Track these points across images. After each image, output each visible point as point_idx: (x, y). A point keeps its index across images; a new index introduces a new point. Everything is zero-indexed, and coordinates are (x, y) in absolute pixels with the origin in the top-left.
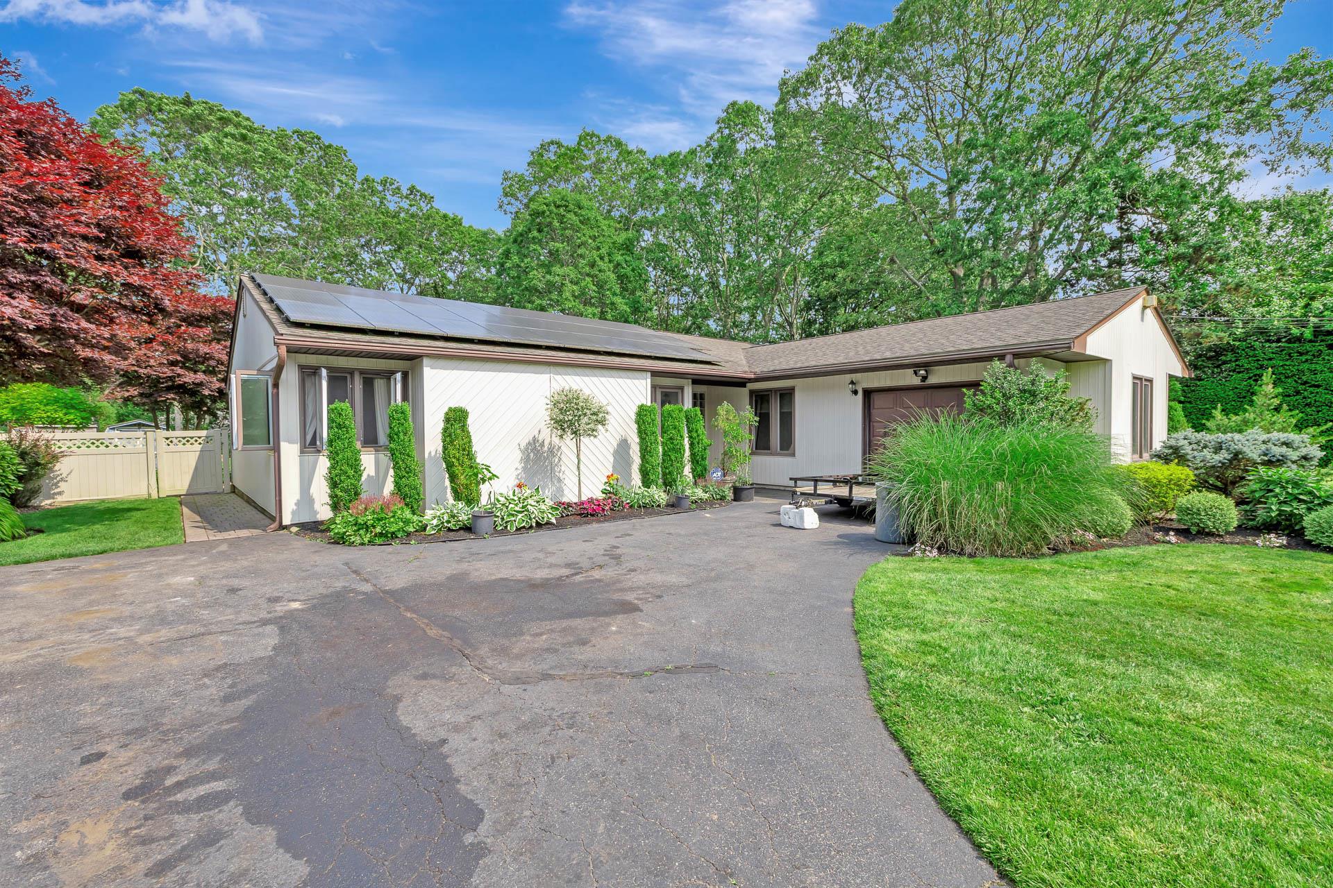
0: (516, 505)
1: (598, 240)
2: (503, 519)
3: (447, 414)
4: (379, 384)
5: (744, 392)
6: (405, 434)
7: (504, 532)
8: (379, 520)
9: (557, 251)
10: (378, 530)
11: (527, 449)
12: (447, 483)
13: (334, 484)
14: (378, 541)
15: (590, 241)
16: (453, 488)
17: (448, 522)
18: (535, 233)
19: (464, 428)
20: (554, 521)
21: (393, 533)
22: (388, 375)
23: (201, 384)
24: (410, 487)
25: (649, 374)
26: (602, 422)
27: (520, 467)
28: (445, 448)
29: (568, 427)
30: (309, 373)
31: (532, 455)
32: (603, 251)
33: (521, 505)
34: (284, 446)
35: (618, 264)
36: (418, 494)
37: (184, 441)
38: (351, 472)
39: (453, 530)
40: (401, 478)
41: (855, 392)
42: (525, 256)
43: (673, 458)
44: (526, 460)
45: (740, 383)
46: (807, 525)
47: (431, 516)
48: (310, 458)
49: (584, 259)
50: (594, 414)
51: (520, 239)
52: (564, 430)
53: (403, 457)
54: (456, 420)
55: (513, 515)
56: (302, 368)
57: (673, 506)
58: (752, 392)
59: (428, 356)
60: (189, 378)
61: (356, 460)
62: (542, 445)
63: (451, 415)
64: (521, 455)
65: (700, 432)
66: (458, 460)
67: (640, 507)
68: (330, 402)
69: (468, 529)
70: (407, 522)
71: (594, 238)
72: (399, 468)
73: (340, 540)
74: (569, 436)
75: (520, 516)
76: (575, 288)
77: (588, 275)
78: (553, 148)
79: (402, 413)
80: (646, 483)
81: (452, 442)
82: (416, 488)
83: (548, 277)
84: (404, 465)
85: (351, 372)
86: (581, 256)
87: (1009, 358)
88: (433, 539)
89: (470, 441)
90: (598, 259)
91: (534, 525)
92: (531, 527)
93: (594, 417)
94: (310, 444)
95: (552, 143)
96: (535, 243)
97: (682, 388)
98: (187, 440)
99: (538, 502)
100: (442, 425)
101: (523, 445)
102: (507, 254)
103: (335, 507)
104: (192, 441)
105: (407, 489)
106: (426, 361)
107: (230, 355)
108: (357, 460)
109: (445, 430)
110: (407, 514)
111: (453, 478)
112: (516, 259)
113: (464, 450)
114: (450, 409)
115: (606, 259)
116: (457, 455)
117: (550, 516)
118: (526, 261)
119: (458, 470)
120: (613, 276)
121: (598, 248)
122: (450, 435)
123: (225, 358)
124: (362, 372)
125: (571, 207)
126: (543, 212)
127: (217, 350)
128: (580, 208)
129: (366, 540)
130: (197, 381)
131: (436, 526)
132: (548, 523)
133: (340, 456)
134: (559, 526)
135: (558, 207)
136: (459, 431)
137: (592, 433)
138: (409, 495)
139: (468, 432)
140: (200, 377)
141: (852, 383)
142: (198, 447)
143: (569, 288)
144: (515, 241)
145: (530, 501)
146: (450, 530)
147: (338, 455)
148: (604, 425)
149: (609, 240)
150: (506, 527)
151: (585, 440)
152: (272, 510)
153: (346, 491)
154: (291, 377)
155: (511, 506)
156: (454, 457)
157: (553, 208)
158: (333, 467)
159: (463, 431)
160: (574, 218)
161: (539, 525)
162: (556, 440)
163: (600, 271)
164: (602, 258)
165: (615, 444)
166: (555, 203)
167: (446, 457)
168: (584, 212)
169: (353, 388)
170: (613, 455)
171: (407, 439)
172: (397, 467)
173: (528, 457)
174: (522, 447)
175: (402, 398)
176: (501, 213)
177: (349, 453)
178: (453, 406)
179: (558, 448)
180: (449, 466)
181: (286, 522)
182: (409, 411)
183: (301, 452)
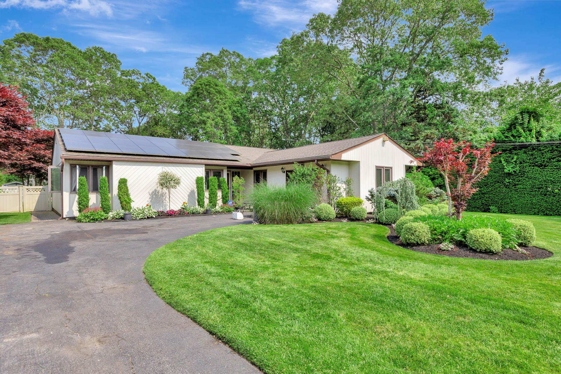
0: (141, 211)
2: (135, 215)
3: (119, 180)
4: (99, 170)
5: (252, 172)
6: (105, 187)
7: (136, 219)
8: (92, 215)
10: (92, 218)
11: (152, 194)
13: (79, 204)
14: (91, 221)
16: (121, 205)
17: (116, 216)
18: (195, 97)
19: (126, 185)
20: (154, 216)
21: (97, 219)
22: (101, 167)
23: (42, 168)
24: (106, 205)
25: (204, 165)
26: (177, 183)
27: (149, 200)
28: (119, 193)
30: (73, 167)
31: (154, 196)
32: (226, 105)
34: (64, 193)
36: (108, 207)
37: (34, 190)
38: (85, 200)
40: (103, 202)
41: (284, 172)
45: (251, 168)
46: (238, 218)
47: (111, 215)
48: (73, 195)
49: (217, 109)
51: (189, 99)
52: (163, 186)
53: (104, 195)
54: (123, 182)
55: (139, 214)
56: (71, 165)
57: (205, 213)
58: (255, 171)
59: (115, 160)
60: (36, 164)
62: (158, 193)
63: (121, 181)
64: (149, 196)
65: (225, 187)
66: (123, 196)
68: (79, 177)
69: (122, 218)
70: (102, 216)
72: (102, 199)
73: (80, 221)
74: (165, 188)
75: (141, 214)
77: (219, 116)
78: (208, 56)
79: (104, 180)
80: (199, 205)
81: (121, 190)
82: (108, 205)
83: (200, 117)
84: (104, 198)
85: (89, 166)
86: (216, 108)
87: (316, 161)
88: (110, 221)
89: (127, 190)
92: (145, 218)
94: (73, 190)
95: (208, 54)
97: (223, 170)
98: (36, 190)
99: (149, 210)
100: (118, 184)
103: (80, 211)
104: (37, 190)
106: (114, 162)
107: (52, 155)
108: (87, 196)
109: (119, 186)
110: (103, 213)
111: (121, 202)
113: (125, 193)
114: (121, 179)
115: (228, 109)
116: (123, 194)
118: (191, 110)
119: (123, 199)
120: (231, 117)
121: (224, 104)
122: (120, 188)
123: (50, 156)
124: (92, 166)
125: (212, 85)
126: (199, 88)
127: (48, 153)
128: (216, 86)
129: (87, 221)
130: (40, 166)
131: (112, 217)
132: (152, 217)
134: (156, 218)
135: (207, 85)
136: (123, 186)
137: (174, 187)
138: (106, 209)
139: (127, 187)
140: (41, 165)
141: (282, 168)
142: (39, 192)
143: (210, 121)
144: (187, 101)
145: (146, 210)
146: (117, 219)
147: (81, 194)
151: (171, 190)
152: (60, 213)
153: (83, 206)
154: (67, 169)
155: (139, 211)
156: (121, 195)
157: (203, 86)
158: (79, 198)
160: (214, 90)
161: (148, 218)
162: (161, 190)
163: (225, 114)
164: (225, 108)
165: (190, 191)
166: (204, 84)
167: (119, 195)
168: (218, 88)
169: (89, 172)
170: (189, 196)
171: (105, 189)
172: (102, 198)
173: (153, 196)
174: (150, 193)
175: (106, 175)
176: (183, 86)
177: (84, 194)
178: (122, 178)
179: (166, 193)
180: (120, 198)
181: (64, 216)
182: (107, 179)
183: (71, 193)
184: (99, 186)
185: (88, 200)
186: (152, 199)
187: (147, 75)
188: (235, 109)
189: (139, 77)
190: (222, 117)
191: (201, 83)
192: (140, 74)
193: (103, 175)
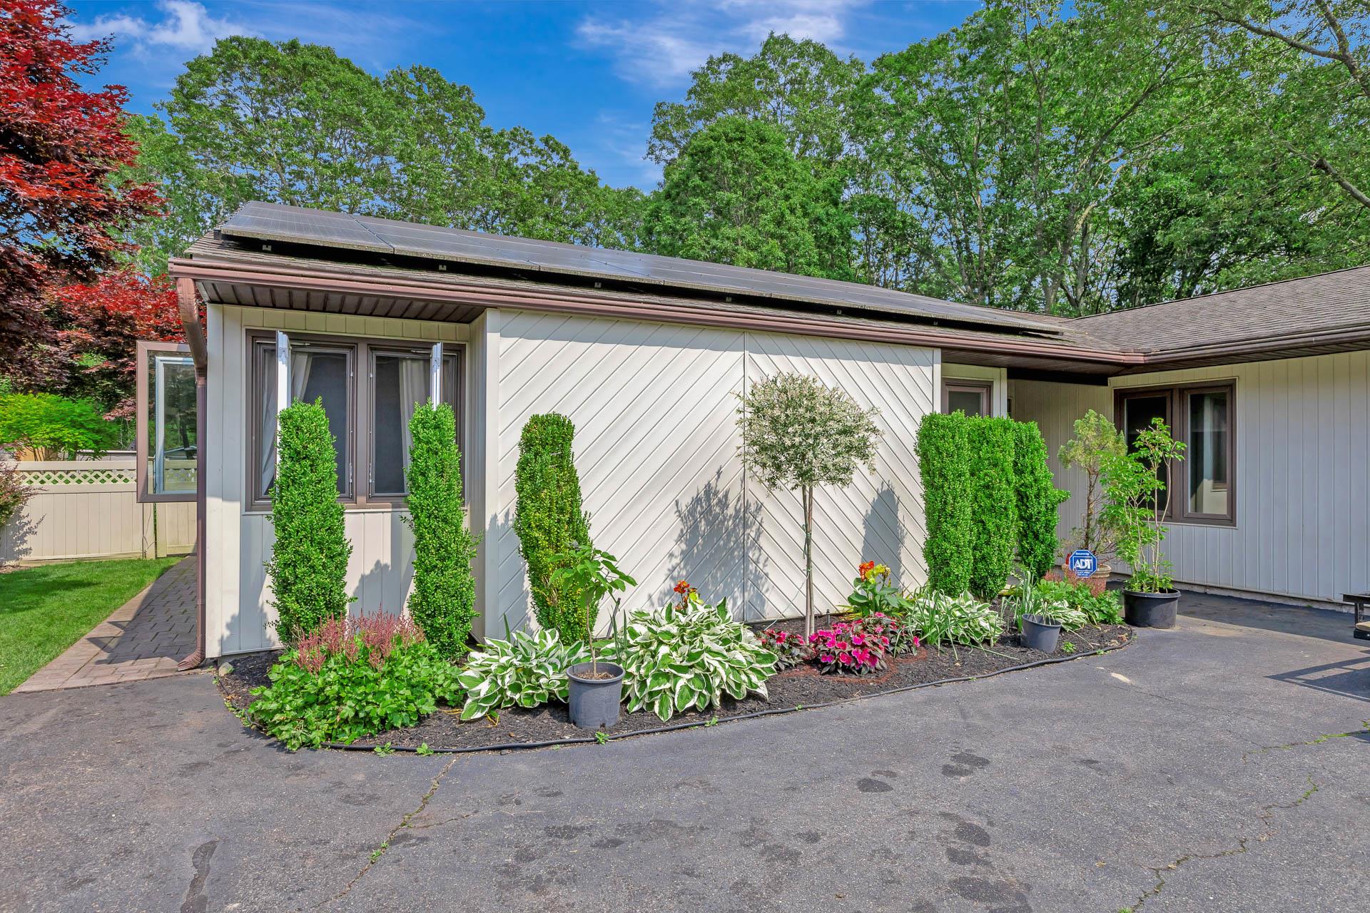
0: (675, 648)
1: (787, 185)
2: (643, 683)
3: (527, 430)
4: (409, 371)
5: (1105, 394)
6: (441, 474)
7: (647, 718)
8: (354, 680)
9: (728, 204)
10: (349, 709)
11: (692, 512)
12: (527, 584)
13: (284, 587)
14: (346, 738)
15: (776, 187)
16: (536, 595)
17: (516, 687)
18: (696, 180)
19: (563, 461)
20: (763, 691)
21: (384, 720)
22: (420, 351)
24: (446, 590)
25: (938, 353)
26: (862, 451)
27: (677, 551)
28: (522, 508)
29: (789, 461)
30: (256, 348)
31: (703, 525)
32: (796, 200)
33: (685, 649)
34: (213, 505)
35: (818, 220)
36: (464, 606)
38: (318, 558)
39: (524, 711)
40: (427, 571)
42: (683, 215)
43: (991, 526)
44: (690, 535)
45: (1099, 376)
48: (255, 523)
49: (766, 214)
50: (846, 432)
51: (673, 192)
52: (778, 468)
53: (434, 523)
54: (547, 442)
55: (667, 676)
56: (255, 335)
57: (1017, 642)
58: (1120, 395)
59: (495, 307)
61: (330, 530)
62: (724, 504)
63: (536, 432)
64: (678, 525)
65: (1040, 472)
66: (548, 532)
67: (946, 642)
69: (558, 707)
71: (781, 184)
72: (426, 547)
74: (789, 480)
75: (684, 678)
76: (752, 254)
77: (773, 236)
78: (725, 67)
79: (437, 427)
80: (941, 579)
81: (536, 492)
82: (458, 594)
83: (714, 242)
84: (435, 542)
85: (352, 344)
86: (762, 209)
88: (474, 737)
89: (576, 492)
90: (788, 211)
91: (717, 702)
92: (711, 708)
93: (844, 440)
95: (724, 58)
96: (696, 195)
97: (989, 386)
99: (725, 641)
100: (516, 455)
101: (685, 502)
102: (656, 215)
105: (439, 595)
106: (491, 318)
108: (335, 531)
109: (523, 465)
111: (537, 574)
112: (669, 219)
113: (561, 511)
114: (535, 420)
115: (799, 212)
116: (546, 522)
117: (754, 679)
118: (683, 220)
119: (548, 557)
120: (809, 237)
121: (787, 198)
122: (532, 478)
124: (373, 345)
125: (749, 139)
126: (710, 150)
128: (763, 140)
129: (317, 736)
131: (486, 699)
132: (751, 697)
133: (296, 522)
134: (775, 705)
135: (730, 141)
136: (551, 469)
137: (838, 474)
138: (444, 609)
139: (572, 471)
144: (668, 196)
145: (707, 639)
146: (518, 710)
147: (291, 519)
148: (864, 456)
149: (802, 186)
150: (651, 705)
151: (824, 492)
153: (308, 600)
154: (231, 353)
155: (664, 650)
156: (539, 527)
157: (723, 141)
159: (561, 467)
160: (754, 155)
161: (728, 702)
162: (757, 491)
163: (790, 229)
164: (792, 211)
165: (872, 497)
166: (726, 136)
167: (523, 526)
168: (768, 147)
169: (355, 379)
170: (867, 522)
171: (443, 484)
172: (421, 546)
173: (694, 528)
174: (683, 508)
175: (444, 398)
176: (650, 162)
177: (314, 517)
178: (542, 411)
179: (759, 509)
180: (530, 547)
181: (213, 651)
182: (450, 422)
183: (249, 507)
184: (408, 466)
185: (337, 557)
186: (691, 543)
187: (546, 142)
188: (820, 211)
189: (529, 151)
190: (781, 237)
191: (716, 134)
192: (531, 141)
193: (428, 392)
